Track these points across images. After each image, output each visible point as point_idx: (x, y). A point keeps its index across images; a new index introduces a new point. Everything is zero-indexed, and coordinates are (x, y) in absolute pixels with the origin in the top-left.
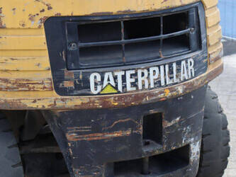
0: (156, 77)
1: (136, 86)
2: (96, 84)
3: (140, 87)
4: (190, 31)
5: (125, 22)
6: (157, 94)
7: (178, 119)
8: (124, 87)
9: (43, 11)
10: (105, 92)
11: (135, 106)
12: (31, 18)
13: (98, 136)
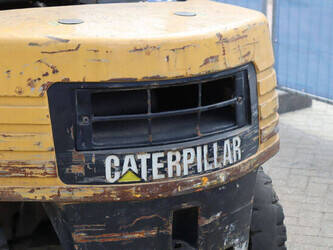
0: (191, 161)
1: (165, 173)
2: (113, 170)
3: (170, 174)
4: (237, 101)
5: (152, 91)
6: (191, 184)
7: (218, 215)
8: (150, 174)
9: (47, 74)
10: (124, 180)
11: (163, 198)
12: (31, 83)
13: (114, 237)
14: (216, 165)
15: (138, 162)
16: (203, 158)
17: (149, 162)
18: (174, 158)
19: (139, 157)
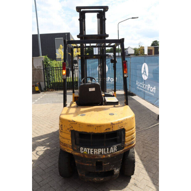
2: (82, 150)
3: (95, 153)
5: (92, 135)
6: (100, 157)
7: (108, 163)
8: (90, 153)
9: (71, 128)
10: (84, 153)
11: (92, 159)
12: (68, 129)
13: (83, 164)
14: (108, 153)
15: (87, 150)
16: (104, 151)
17: (90, 150)
18: (96, 150)
19: (88, 149)
